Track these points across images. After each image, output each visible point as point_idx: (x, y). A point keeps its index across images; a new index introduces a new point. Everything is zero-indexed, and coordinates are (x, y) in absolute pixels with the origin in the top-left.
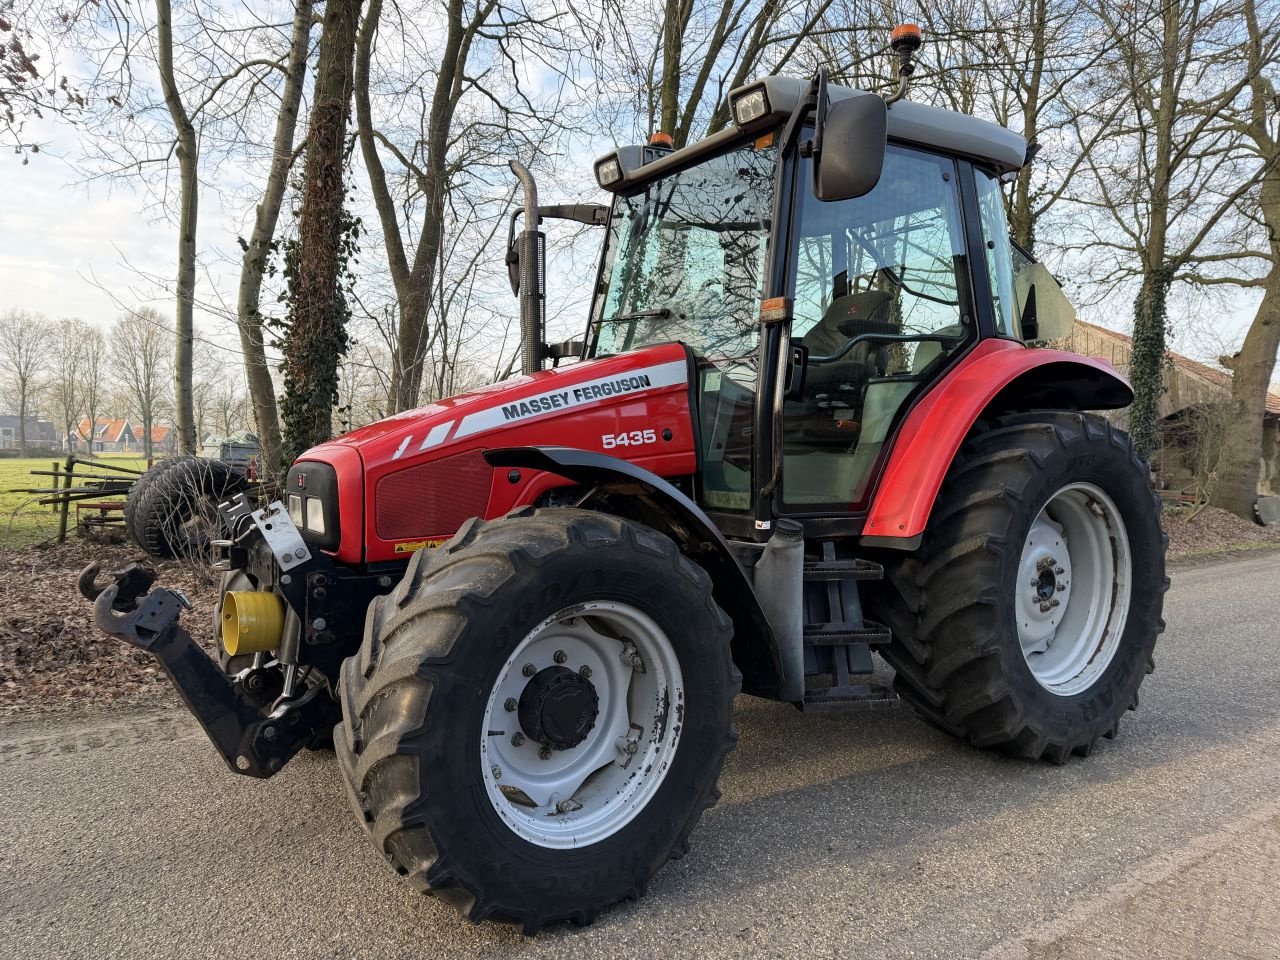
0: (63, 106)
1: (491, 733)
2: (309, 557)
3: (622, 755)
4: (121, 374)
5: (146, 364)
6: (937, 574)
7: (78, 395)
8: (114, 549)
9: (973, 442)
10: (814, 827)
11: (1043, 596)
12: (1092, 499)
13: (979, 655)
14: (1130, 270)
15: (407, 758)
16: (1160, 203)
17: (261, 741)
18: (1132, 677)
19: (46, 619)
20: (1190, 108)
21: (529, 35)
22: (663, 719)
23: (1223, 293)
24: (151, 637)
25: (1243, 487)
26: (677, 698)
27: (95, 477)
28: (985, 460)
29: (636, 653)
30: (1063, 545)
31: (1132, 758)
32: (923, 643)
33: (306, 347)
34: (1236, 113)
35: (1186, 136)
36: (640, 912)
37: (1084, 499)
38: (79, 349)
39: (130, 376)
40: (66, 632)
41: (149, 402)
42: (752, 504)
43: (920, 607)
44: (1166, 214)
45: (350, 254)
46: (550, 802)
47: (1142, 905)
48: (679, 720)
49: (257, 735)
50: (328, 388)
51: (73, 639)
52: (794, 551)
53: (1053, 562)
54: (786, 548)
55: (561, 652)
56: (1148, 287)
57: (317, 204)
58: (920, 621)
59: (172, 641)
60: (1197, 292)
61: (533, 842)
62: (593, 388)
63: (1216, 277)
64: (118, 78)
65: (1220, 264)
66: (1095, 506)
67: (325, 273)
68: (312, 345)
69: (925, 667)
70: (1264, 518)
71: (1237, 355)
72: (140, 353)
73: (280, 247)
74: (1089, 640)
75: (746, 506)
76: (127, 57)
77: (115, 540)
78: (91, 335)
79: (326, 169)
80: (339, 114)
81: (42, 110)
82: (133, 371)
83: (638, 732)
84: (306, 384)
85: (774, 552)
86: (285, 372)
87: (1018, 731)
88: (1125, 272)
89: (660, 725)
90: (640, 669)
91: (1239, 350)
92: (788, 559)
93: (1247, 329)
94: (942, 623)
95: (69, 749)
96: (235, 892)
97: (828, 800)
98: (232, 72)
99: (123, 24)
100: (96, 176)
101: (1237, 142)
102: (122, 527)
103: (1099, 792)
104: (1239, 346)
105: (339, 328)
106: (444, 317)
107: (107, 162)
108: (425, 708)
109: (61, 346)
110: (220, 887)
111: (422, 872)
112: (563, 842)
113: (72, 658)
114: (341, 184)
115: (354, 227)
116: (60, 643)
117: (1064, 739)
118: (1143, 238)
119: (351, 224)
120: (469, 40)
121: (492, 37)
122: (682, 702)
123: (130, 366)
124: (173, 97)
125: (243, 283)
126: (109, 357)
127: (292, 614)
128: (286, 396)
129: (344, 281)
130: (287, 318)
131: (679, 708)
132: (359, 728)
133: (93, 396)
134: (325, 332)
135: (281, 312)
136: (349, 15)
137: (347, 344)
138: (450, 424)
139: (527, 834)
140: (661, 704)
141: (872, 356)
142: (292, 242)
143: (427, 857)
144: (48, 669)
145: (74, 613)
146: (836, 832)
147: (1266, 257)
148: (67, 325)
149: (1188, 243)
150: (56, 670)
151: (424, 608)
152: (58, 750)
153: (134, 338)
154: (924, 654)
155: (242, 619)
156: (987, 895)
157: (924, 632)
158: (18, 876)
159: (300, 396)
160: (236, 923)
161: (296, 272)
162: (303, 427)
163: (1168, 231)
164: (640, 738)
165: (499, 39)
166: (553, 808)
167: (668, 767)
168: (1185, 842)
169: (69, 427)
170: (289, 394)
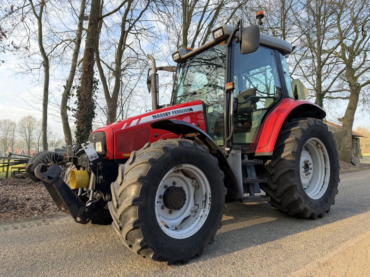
0: (12, 49)
1: (157, 202)
2: (98, 157)
3: (193, 213)
4: (21, 135)
5: (29, 132)
6: (277, 163)
7: (8, 142)
8: (22, 180)
9: (284, 126)
10: (248, 237)
11: (306, 171)
12: (318, 143)
13: (291, 185)
14: (312, 96)
15: (134, 207)
16: (319, 76)
17: (84, 212)
18: (332, 195)
19: (4, 198)
20: (325, 51)
21: (143, 33)
22: (205, 201)
23: (337, 101)
24: (52, 179)
25: (348, 155)
26: (209, 195)
27: (17, 158)
28: (288, 130)
29: (196, 182)
30: (310, 156)
31: (335, 218)
32: (274, 183)
33: (83, 116)
34: (337, 53)
35: (324, 59)
36: (201, 259)
37: (315, 143)
38: (9, 128)
39: (24, 135)
40: (10, 201)
41: (30, 143)
42: (224, 143)
43: (273, 173)
44: (321, 79)
45: (96, 90)
46: (173, 227)
47: (348, 252)
48: (210, 202)
49: (83, 210)
50: (89, 128)
51: (12, 203)
52: (238, 154)
53: (308, 161)
54: (236, 153)
55: (175, 182)
56: (318, 99)
57: (86, 76)
58: (273, 177)
59: (58, 181)
60: (330, 101)
61: (170, 236)
62: (177, 111)
63: (335, 97)
64: (26, 45)
65: (336, 93)
66: (319, 145)
67: (89, 95)
68: (85, 116)
69: (275, 191)
70: (355, 163)
71: (343, 118)
72: (27, 129)
73: (75, 88)
74: (319, 184)
75: (222, 144)
76: (29, 39)
77: (23, 177)
78: (12, 124)
79: (89, 66)
80: (93, 50)
81: (5, 51)
82: (25, 134)
83: (197, 206)
84: (83, 127)
85: (233, 155)
86: (76, 124)
87: (303, 209)
88: (310, 96)
89: (204, 203)
90: (197, 187)
91: (344, 116)
92: (237, 156)
93: (345, 111)
94: (280, 177)
95: (16, 228)
96: (75, 260)
97: (250, 231)
98: (59, 43)
99: (28, 30)
100: (19, 73)
101: (338, 61)
102: (25, 174)
103: (328, 226)
104: (343, 115)
105: (93, 111)
106: (122, 108)
107: (22, 69)
108: (140, 191)
109: (3, 127)
110: (70, 259)
111: (138, 243)
112: (178, 237)
113: (12, 209)
114: (93, 70)
115: (96, 82)
116: (8, 204)
117: (316, 212)
118: (315, 86)
119: (96, 81)
120: (127, 34)
121: (133, 34)
122: (211, 196)
123: (24, 132)
124: (42, 50)
125: (62, 102)
126: (18, 130)
127: (92, 174)
128: (77, 131)
129: (94, 98)
130: (77, 109)
131: (210, 198)
132: (118, 201)
133: (13, 142)
134: (88, 112)
135: (76, 107)
136: (95, 24)
137: (95, 115)
138: (138, 120)
139: (168, 233)
140: (204, 197)
141: (252, 106)
142: (79, 87)
143: (140, 238)
144: (5, 212)
145: (12, 196)
146: (255, 238)
147: (349, 91)
148: (5, 121)
149: (327, 87)
150: (7, 212)
151: (138, 163)
152: (13, 228)
153: (26, 124)
154: (274, 187)
155: (77, 178)
156: (303, 252)
157: (274, 180)
158: (6, 259)
159: (81, 130)
160: (77, 268)
161: (80, 95)
162: (82, 139)
163: (322, 84)
164: (198, 208)
165: (135, 34)
166: (174, 228)
167: (207, 216)
168: (356, 237)
169: (5, 151)
170: (78, 130)
